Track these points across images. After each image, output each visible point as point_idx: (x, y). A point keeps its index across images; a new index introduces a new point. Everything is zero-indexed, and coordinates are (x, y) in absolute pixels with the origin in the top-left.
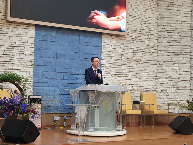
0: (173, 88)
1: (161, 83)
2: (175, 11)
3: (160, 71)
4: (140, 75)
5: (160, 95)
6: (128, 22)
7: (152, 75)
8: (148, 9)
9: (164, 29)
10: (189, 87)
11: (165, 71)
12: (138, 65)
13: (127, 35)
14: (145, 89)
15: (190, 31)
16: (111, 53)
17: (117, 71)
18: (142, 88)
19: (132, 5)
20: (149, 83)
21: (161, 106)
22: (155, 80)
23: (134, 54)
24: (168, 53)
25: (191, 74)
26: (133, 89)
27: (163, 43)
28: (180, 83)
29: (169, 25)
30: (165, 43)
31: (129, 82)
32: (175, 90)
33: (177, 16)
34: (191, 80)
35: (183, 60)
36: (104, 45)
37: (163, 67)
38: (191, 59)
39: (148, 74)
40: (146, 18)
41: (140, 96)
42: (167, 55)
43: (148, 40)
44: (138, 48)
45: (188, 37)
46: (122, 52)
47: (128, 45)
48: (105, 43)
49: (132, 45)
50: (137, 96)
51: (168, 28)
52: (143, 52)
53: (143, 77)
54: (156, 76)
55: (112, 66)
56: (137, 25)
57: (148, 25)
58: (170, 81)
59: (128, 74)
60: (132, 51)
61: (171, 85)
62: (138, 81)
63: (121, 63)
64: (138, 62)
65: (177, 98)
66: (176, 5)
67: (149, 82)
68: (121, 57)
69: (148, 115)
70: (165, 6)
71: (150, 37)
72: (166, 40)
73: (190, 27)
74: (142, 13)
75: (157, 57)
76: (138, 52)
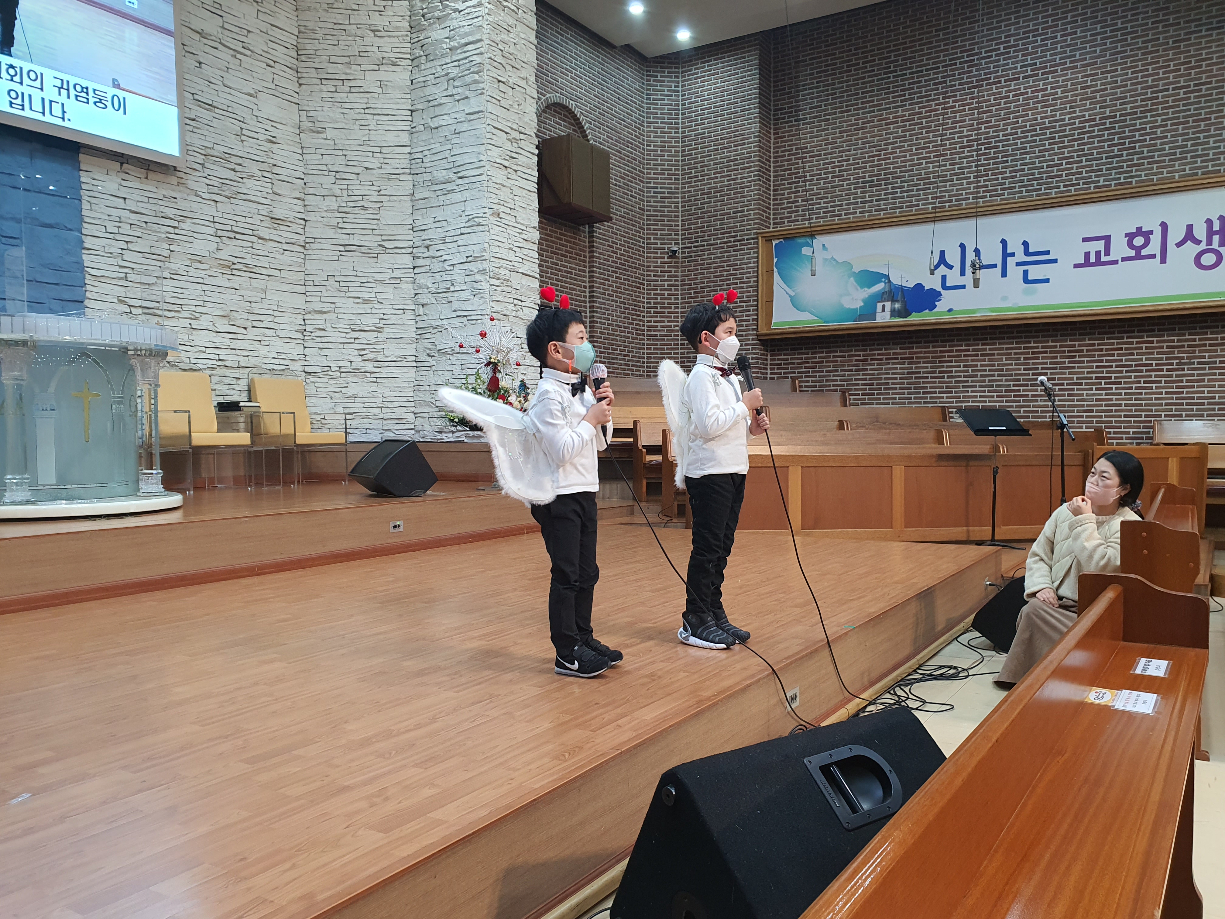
0: (362, 364)
1: (321, 345)
2: (358, 110)
3: (318, 306)
4: (245, 316)
5: (321, 385)
6: (188, 121)
7: (290, 320)
8: (265, 90)
9: (325, 168)
10: (413, 358)
11: (333, 306)
12: (236, 282)
13: (188, 171)
14: (264, 366)
15: (410, 177)
16: (125, 229)
17: (154, 298)
18: (253, 361)
19: (200, 63)
20: (278, 345)
21: (323, 421)
22: (300, 336)
23: (218, 240)
24: (342, 248)
25: (418, 319)
26: (220, 363)
27: (324, 214)
28: (382, 347)
29: (340, 153)
30: (329, 215)
31: (202, 339)
32: (368, 369)
33: (367, 128)
34: (418, 337)
35: (390, 271)
36: (91, 194)
37: (325, 293)
38: (414, 268)
39: (276, 313)
40: (260, 120)
41: (246, 388)
42: (339, 253)
43: (268, 196)
44: (234, 223)
45: (402, 198)
46: (171, 230)
47: (194, 205)
48: (94, 188)
49: (209, 210)
50: (237, 387)
51: (338, 164)
52: (255, 239)
53: (256, 324)
54: (305, 325)
55: (131, 277)
56: (226, 139)
57: (269, 145)
58: (353, 340)
59: (199, 309)
60: (211, 231)
61: (356, 352)
62: (240, 337)
63: (168, 268)
64: (235, 272)
65: (375, 394)
66: (361, 90)
67: (279, 342)
68: (167, 247)
69: (275, 451)
70: (324, 88)
71: (275, 190)
72: (332, 203)
73: (409, 166)
74: (245, 100)
75: (304, 259)
76: (235, 235)
